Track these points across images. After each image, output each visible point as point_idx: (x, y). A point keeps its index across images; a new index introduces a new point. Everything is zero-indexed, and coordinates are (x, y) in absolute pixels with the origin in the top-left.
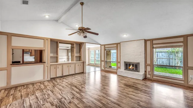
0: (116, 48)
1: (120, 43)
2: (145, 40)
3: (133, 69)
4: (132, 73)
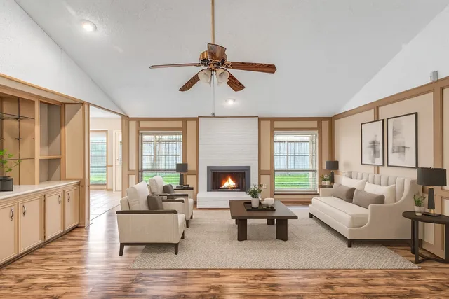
0: (180, 131)
1: (196, 119)
2: (259, 119)
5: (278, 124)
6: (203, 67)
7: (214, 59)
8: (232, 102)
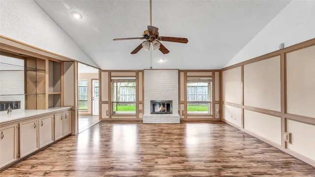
0: (135, 78)
1: (142, 71)
2: (179, 70)
3: (165, 111)
4: (167, 117)
5: (189, 74)
6: (145, 40)
7: (152, 35)
8: (161, 60)
